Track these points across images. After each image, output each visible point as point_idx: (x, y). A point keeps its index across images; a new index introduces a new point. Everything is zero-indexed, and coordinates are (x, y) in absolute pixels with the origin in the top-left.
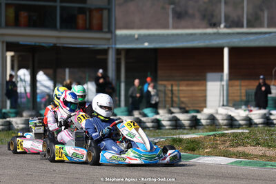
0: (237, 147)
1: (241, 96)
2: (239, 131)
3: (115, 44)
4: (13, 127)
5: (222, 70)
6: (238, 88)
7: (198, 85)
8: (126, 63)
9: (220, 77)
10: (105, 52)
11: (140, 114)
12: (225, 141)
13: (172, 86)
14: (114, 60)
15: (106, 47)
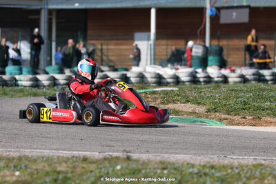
0: (168, 104)
1: (167, 55)
2: (169, 89)
3: (47, 5)
5: (149, 30)
6: (164, 47)
7: (126, 44)
8: (57, 23)
9: (147, 37)
10: (38, 12)
11: (71, 72)
12: (156, 99)
13: (102, 45)
14: (46, 20)
15: (38, 7)
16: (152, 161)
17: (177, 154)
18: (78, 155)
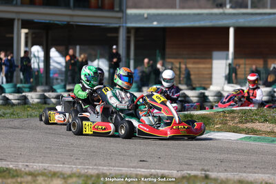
0: (246, 123)
1: (245, 74)
2: (248, 108)
3: (126, 23)
4: (28, 101)
5: (227, 49)
6: (243, 66)
7: (204, 63)
8: (136, 41)
9: (225, 56)
10: (116, 30)
12: (234, 118)
13: (180, 63)
14: (124, 38)
15: (117, 25)
16: (230, 180)
17: (255, 173)
18: (155, 173)
